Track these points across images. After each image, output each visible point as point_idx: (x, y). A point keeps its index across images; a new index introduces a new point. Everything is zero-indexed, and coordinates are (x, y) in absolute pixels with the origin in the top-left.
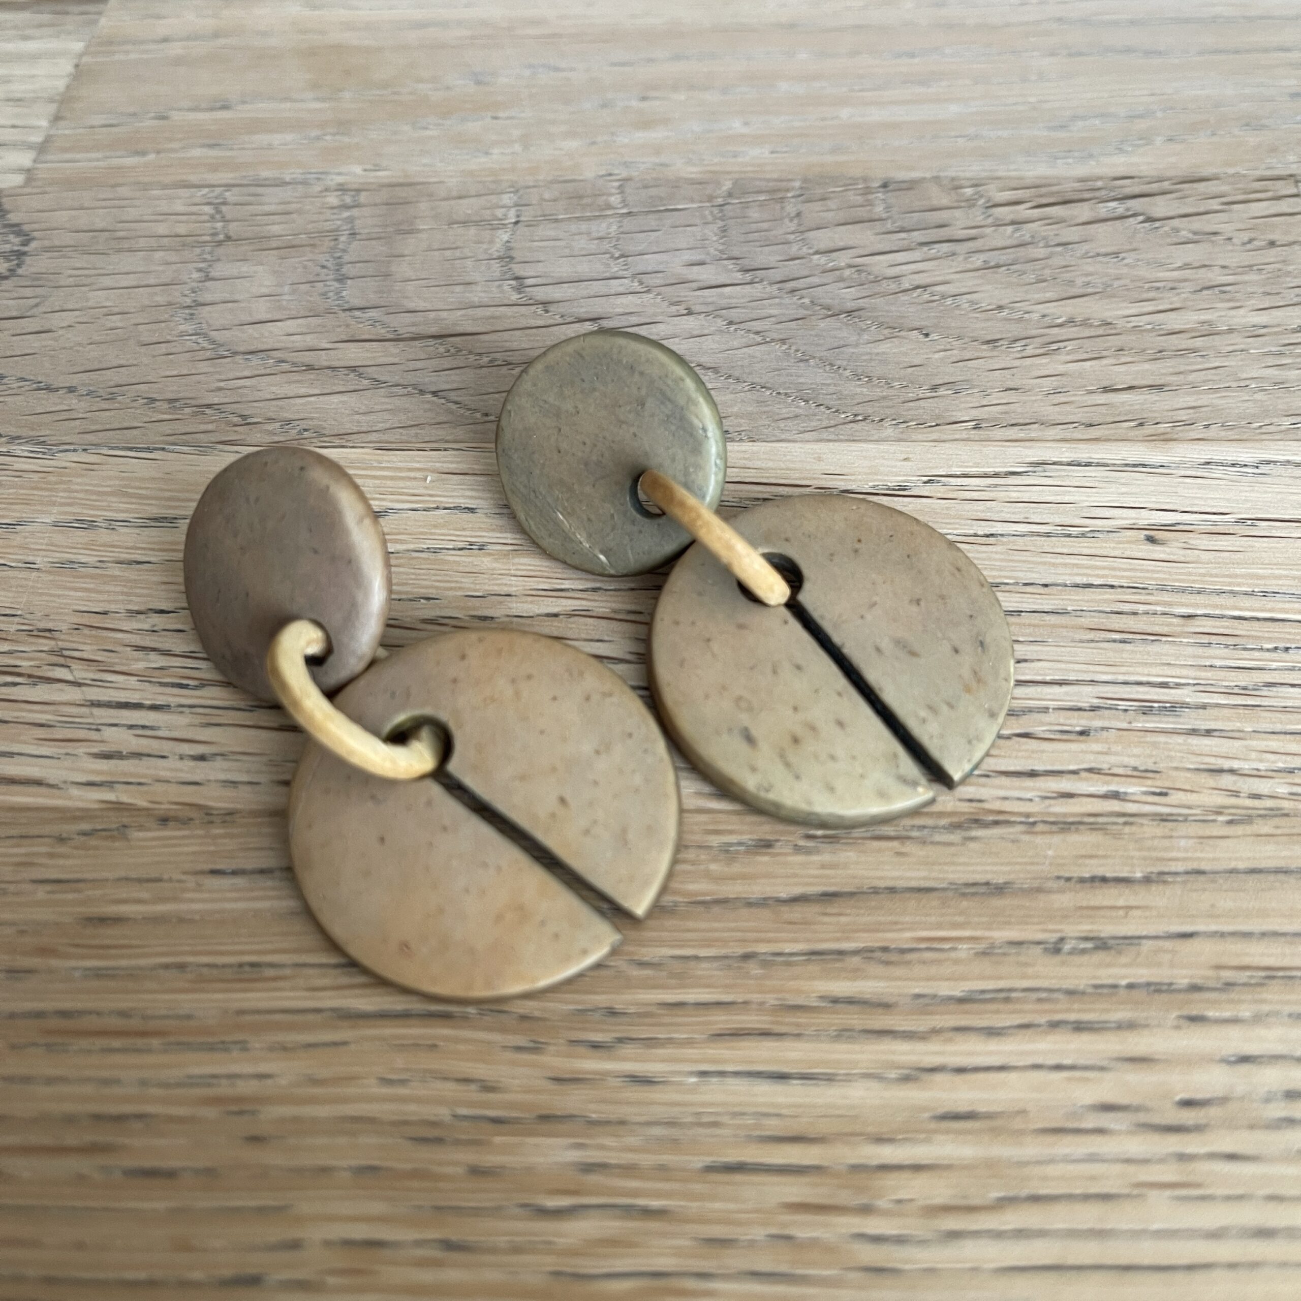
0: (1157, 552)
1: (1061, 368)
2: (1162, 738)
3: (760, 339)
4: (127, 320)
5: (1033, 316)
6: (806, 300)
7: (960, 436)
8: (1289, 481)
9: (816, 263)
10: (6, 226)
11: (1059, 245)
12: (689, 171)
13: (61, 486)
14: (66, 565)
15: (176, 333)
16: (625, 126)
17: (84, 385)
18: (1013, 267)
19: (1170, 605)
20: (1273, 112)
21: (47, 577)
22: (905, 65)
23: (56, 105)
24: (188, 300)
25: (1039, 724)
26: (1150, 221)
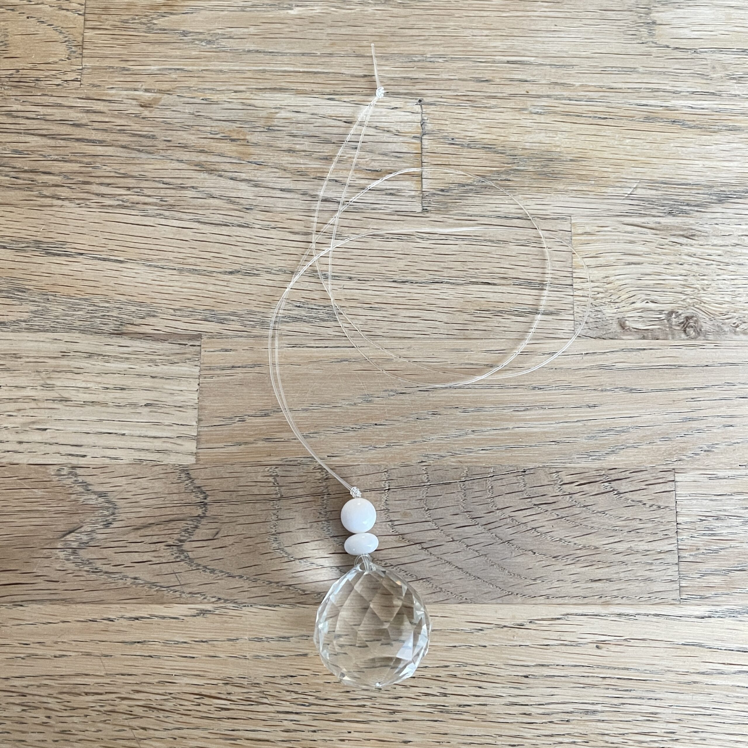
0: (599, 652)
1: (579, 570)
2: (590, 723)
3: (477, 554)
4: (253, 541)
5: (572, 544)
6: (494, 535)
7: (542, 602)
8: (643, 623)
9: (497, 514)
10: (195, 487)
11: (585, 506)
12: (452, 461)
13: (248, 623)
14: (257, 657)
15: (272, 548)
16: (427, 432)
17: (245, 574)
18: (567, 518)
19: (599, 673)
20: (675, 429)
21: (252, 662)
22: (537, 395)
23: (196, 411)
24: (273, 530)
25: (555, 718)
26: (619, 493)
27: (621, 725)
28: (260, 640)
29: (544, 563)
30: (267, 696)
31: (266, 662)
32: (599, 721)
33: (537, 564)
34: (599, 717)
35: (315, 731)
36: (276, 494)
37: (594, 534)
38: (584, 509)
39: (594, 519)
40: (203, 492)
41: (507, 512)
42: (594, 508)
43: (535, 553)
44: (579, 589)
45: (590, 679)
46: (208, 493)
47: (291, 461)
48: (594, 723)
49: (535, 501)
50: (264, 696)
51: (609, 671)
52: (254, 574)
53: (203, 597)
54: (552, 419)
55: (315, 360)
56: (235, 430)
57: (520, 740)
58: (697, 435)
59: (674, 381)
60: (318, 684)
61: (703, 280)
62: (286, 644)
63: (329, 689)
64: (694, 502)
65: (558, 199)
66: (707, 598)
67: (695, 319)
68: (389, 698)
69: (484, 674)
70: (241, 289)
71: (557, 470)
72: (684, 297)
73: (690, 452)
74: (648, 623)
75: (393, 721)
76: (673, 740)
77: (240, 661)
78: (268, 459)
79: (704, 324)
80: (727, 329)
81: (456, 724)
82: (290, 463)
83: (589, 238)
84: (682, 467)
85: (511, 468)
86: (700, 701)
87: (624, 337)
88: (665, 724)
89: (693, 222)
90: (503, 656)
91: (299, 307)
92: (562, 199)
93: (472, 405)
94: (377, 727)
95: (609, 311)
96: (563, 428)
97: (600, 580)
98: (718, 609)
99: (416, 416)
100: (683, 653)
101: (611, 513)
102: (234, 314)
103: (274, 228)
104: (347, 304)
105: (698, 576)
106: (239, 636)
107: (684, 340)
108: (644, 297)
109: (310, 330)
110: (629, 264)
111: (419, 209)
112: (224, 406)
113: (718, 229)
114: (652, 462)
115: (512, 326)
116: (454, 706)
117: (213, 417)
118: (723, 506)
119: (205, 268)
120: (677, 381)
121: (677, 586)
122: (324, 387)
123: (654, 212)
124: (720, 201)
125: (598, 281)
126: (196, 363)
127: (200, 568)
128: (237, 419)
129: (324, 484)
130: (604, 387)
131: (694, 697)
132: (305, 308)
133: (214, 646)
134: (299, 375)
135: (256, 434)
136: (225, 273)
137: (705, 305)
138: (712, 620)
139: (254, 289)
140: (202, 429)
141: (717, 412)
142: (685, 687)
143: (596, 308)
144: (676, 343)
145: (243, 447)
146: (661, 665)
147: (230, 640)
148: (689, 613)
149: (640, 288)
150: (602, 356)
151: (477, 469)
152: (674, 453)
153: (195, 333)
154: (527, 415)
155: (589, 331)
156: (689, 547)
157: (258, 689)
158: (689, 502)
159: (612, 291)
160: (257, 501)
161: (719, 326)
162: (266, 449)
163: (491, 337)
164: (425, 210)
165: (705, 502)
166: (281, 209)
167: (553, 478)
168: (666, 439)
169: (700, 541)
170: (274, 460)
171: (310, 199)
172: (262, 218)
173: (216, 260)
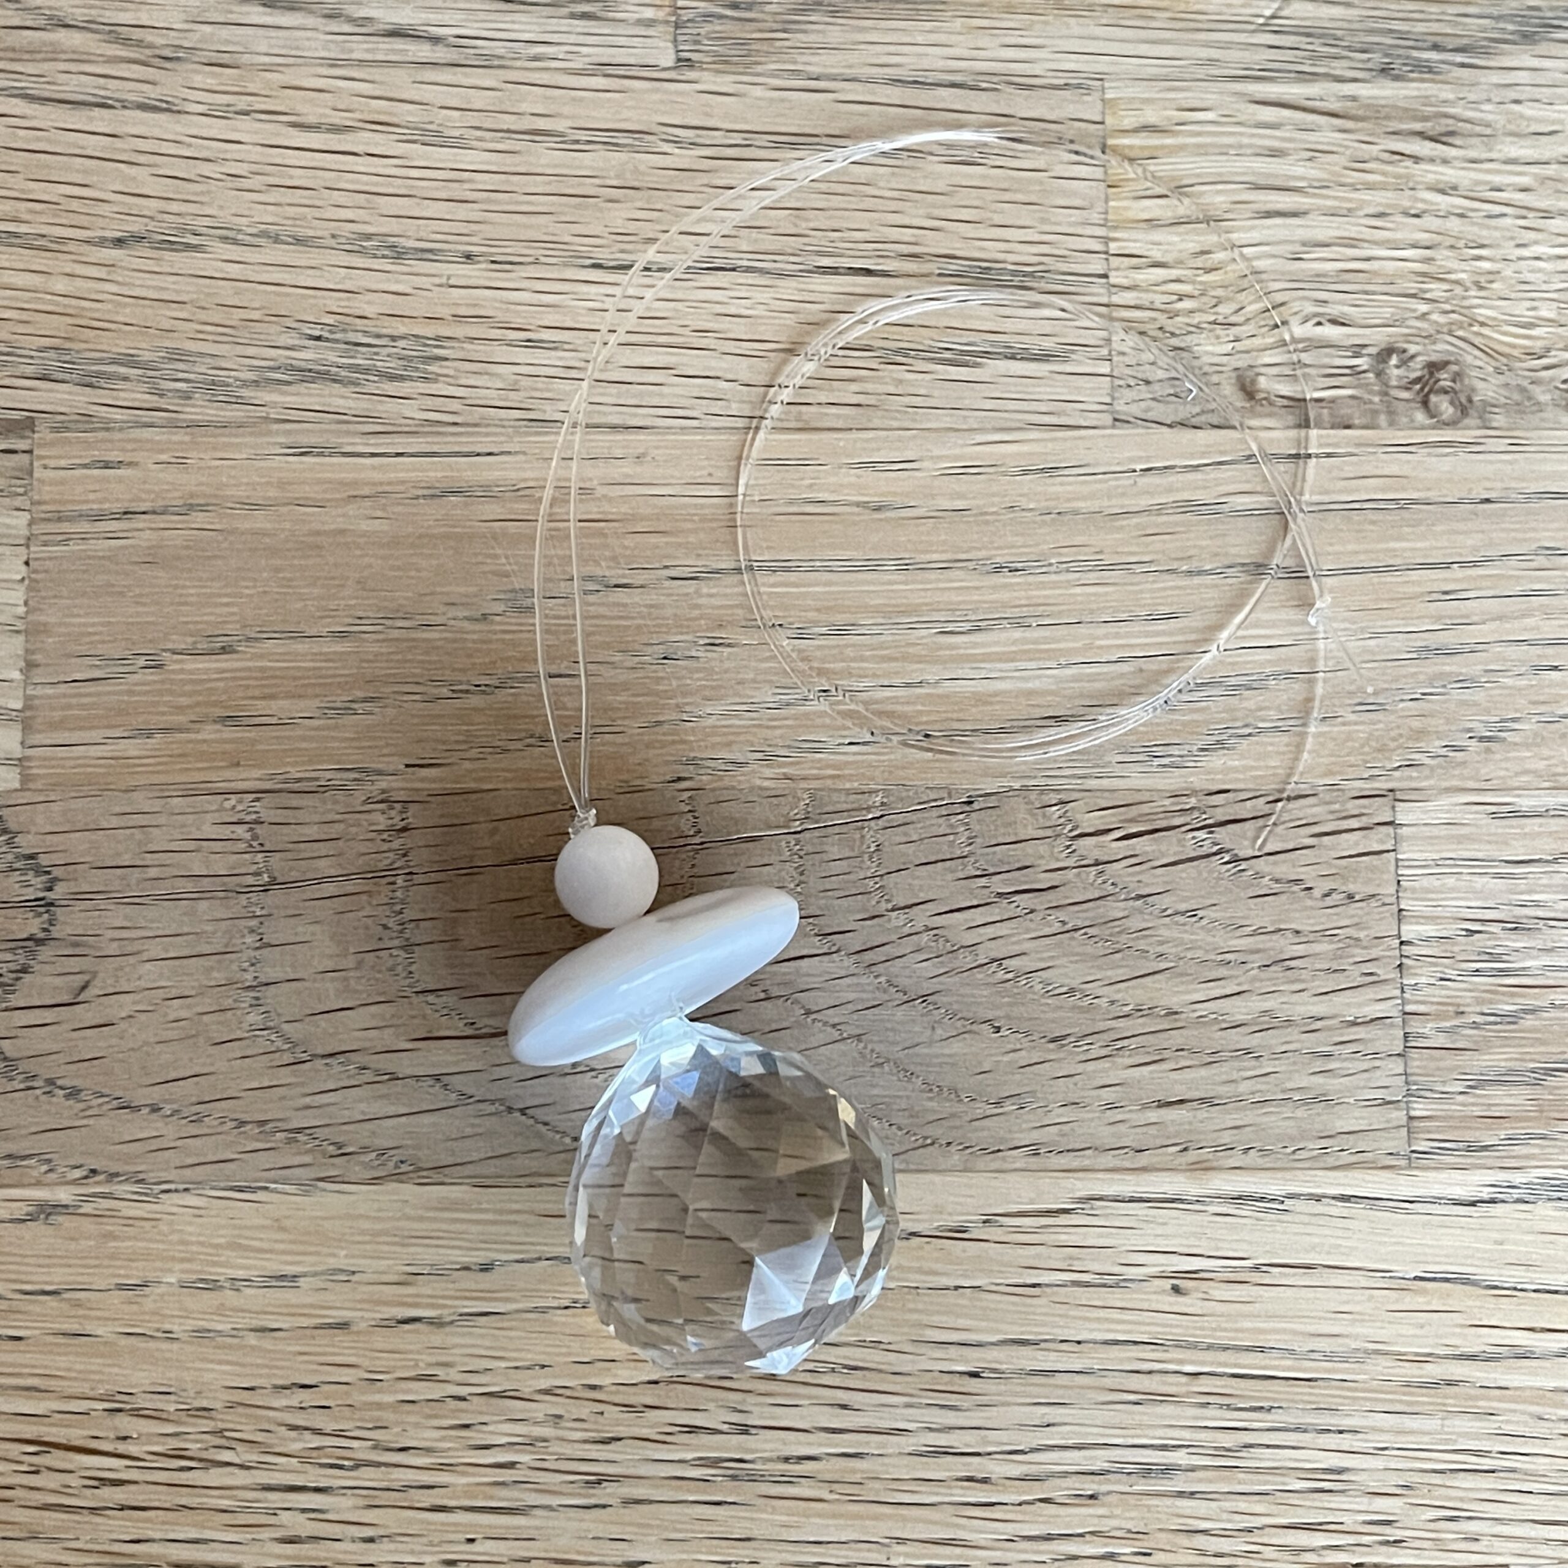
0: (1179, 1303)
1: (1121, 1075)
2: (1155, 1501)
3: (836, 1035)
4: (189, 1007)
5: (1103, 1002)
6: (882, 979)
7: (1018, 1165)
8: (1306, 1219)
9: (895, 923)
10: (18, 857)
11: (1140, 897)
12: (764, 777)
13: (175, 1237)
14: (202, 1334)
15: (245, 1026)
16: (691, 694)
17: (166, 1101)
18: (1091, 931)
19: (1181, 1362)
20: (1396, 680)
21: (189, 1348)
22: (1005, 586)
23: (21, 638)
24: (249, 976)
25: (1057, 1490)
26: (1236, 860)
27: (1242, 1505)
28: (213, 1286)
29: (1023, 1057)
30: (233, 1444)
31: (230, 1347)
32: (1181, 1494)
33: (1006, 1058)
34: (1179, 1483)
35: (371, 1540)
36: (257, 874)
37: (1167, 974)
38: (1139, 903)
39: (1165, 933)
40: (40, 871)
41: (921, 917)
42: (1165, 901)
43: (998, 1030)
44: (1122, 1128)
45: (1157, 1377)
46: (57, 872)
47: (299, 780)
48: (1168, 1501)
49: (999, 884)
50: (224, 1442)
51: (1209, 1356)
52: (194, 1099)
53: (45, 1168)
54: (1049, 654)
55: (366, 491)
56: (131, 693)
57: (958, 1550)
58: (1457, 695)
59: (1393, 545)
60: (379, 1406)
61: (1479, 258)
62: (289, 1296)
63: (412, 1419)
64: (1451, 881)
65: (1065, 32)
66: (1485, 1148)
67: (1454, 368)
68: (585, 1441)
69: (855, 1368)
70: (148, 287)
71: (1063, 796)
72: (1424, 308)
73: (1438, 743)
74: (1322, 1221)
75: (596, 1506)
76: (1387, 1543)
77: (152, 1345)
78: (228, 774)
79: (1480, 385)
80: (1544, 398)
81: (774, 1510)
82: (296, 786)
83: (1155, 141)
84: (1414, 785)
85: (933, 796)
86: (1466, 1435)
87: (1254, 423)
88: (1365, 1500)
89: (1451, 96)
90: (908, 1316)
91: (318, 338)
92: (1076, 30)
93: (823, 617)
94: (551, 1524)
95: (1210, 348)
96: (1076, 679)
97: (1181, 1102)
98: (1518, 1178)
99: (660, 650)
100: (1420, 1302)
101: (1213, 915)
102: (130, 361)
103: (246, 113)
104: (459, 331)
105: (1459, 1087)
106: (151, 1276)
107: (1423, 428)
108: (1311, 309)
109: (351, 403)
110: (1269, 214)
111: (668, 60)
112: (102, 624)
113: (1522, 116)
114: (1330, 773)
115: (936, 393)
116: (770, 1460)
117: (69, 656)
118: (1530, 892)
119: (45, 229)
120: (1404, 545)
121: (1399, 1116)
122: (393, 568)
123: (1339, 68)
124: (1527, 38)
125: (1179, 263)
126: (18, 502)
127: (35, 1084)
128: (142, 661)
129: (396, 844)
130: (1194, 565)
131: (1447, 1422)
132: (337, 341)
133: (78, 1304)
134: (318, 533)
135: (198, 704)
136: (102, 242)
137: (1485, 331)
138: (1499, 1209)
139: (187, 289)
140: (39, 691)
141: (1514, 629)
142: (1422, 1398)
143: (1174, 342)
144: (1402, 437)
145: (158, 738)
146: (1356, 1337)
147: (121, 1287)
148: (1436, 1191)
149: (1298, 284)
150: (1191, 476)
151: (835, 797)
152: (1393, 745)
153: (16, 416)
154: (975, 645)
155: (1154, 404)
156: (1435, 1007)
157: (207, 1425)
158: (1434, 882)
159: (1220, 292)
160: (202, 895)
161: (1522, 390)
162: (228, 747)
163: (876, 423)
164: (684, 63)
165: (1480, 882)
166: (267, 59)
167: (1049, 819)
168: (1369, 707)
169: (1461, 992)
170: (250, 777)
171: (347, 28)
172: (211, 82)
173: (75, 205)
